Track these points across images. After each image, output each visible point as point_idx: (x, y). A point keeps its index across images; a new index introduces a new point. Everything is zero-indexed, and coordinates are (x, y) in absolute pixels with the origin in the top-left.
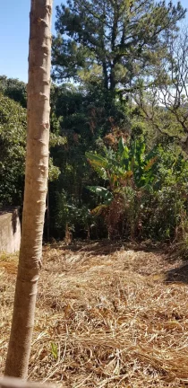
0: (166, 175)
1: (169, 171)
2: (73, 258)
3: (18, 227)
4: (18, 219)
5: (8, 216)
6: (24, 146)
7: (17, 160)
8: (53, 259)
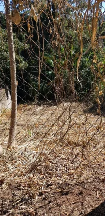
0: (85, 62)
1: (87, 60)
2: (40, 109)
3: (10, 96)
4: (9, 92)
5: (3, 91)
6: (7, 52)
7: (3, 60)
8: (29, 110)
